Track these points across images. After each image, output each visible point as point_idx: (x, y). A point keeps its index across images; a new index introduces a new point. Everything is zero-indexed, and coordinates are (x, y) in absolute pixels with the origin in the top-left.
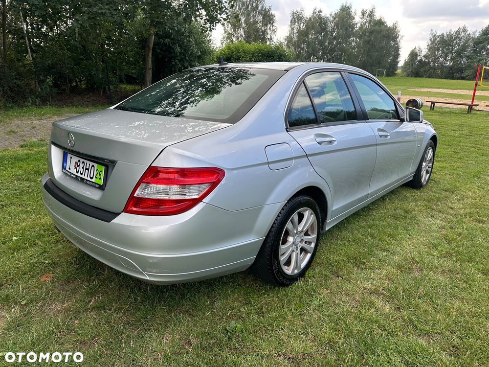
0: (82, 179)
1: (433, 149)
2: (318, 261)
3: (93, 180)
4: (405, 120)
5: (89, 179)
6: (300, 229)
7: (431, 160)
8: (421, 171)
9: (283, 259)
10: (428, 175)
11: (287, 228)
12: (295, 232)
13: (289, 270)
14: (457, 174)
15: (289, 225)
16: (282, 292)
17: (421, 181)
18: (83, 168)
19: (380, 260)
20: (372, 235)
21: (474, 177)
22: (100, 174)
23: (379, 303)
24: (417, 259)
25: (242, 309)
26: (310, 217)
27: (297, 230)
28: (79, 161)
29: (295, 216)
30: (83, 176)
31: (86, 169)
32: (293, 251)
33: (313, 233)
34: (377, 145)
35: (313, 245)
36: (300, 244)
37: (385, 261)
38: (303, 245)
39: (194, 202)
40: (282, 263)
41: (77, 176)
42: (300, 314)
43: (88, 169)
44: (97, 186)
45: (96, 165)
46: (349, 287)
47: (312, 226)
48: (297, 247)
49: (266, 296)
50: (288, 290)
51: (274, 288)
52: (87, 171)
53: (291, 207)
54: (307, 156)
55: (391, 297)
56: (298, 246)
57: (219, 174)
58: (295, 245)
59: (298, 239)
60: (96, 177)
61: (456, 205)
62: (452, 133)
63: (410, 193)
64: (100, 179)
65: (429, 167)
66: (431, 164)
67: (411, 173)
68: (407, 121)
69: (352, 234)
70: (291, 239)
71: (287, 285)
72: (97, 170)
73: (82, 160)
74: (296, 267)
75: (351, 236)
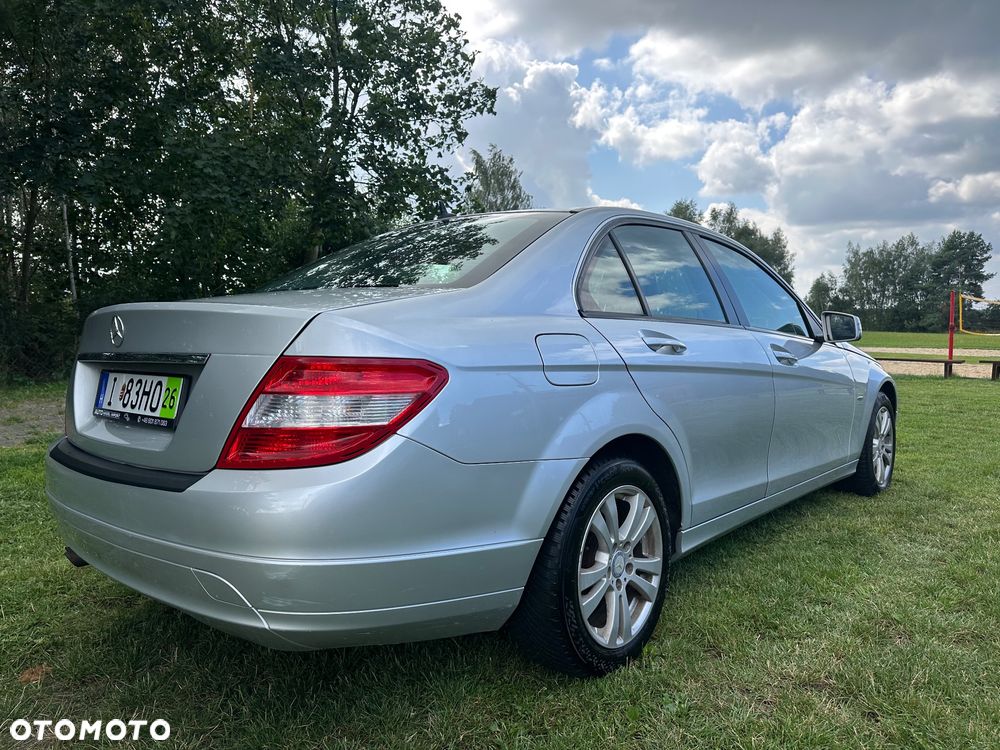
0: (134, 417)
1: (890, 412)
2: (669, 625)
3: (157, 414)
4: (826, 338)
5: (148, 413)
6: (623, 537)
7: (888, 435)
8: (872, 456)
9: (588, 604)
10: (888, 467)
11: (592, 525)
12: (613, 541)
13: (603, 636)
14: (948, 470)
15: (596, 521)
16: (589, 688)
17: (875, 479)
18: (137, 393)
19: (810, 620)
20: (785, 575)
21: (985, 474)
22: (173, 398)
23: (823, 704)
24: (895, 616)
25: (494, 728)
26: (644, 512)
27: (616, 538)
28: (132, 381)
29: (610, 502)
30: (135, 411)
31: (145, 393)
32: (610, 589)
33: (653, 554)
34: (773, 374)
35: (655, 582)
36: (625, 574)
37: (822, 621)
38: (632, 576)
39: (379, 435)
40: (586, 614)
41: (122, 413)
42: (635, 735)
43: (148, 394)
44: (164, 423)
45: (165, 380)
46: (748, 674)
47: (649, 532)
48: (618, 581)
49: (551, 697)
50: (604, 684)
51: (570, 681)
52: (145, 397)
53: (599, 478)
54: (627, 367)
55: (848, 692)
56: (622, 578)
57: (434, 374)
58: (614, 575)
59: (620, 562)
60: (164, 406)
61: (960, 520)
62: (922, 409)
63: (853, 503)
64: (171, 407)
65: (888, 451)
66: (891, 445)
67: (852, 457)
68: (829, 339)
69: (742, 574)
70: (603, 558)
71: (601, 674)
72: (168, 389)
73: (136, 378)
74: (619, 631)
75: (739, 577)
